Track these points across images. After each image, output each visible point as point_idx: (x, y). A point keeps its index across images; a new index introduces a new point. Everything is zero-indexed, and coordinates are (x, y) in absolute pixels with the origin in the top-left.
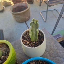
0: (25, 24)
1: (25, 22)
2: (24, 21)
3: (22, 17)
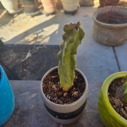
0: (112, 51)
1: (113, 47)
3: (112, 36)
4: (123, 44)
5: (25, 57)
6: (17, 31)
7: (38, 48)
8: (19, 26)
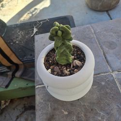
2: (106, 9)
4: (116, 7)
5: (33, 32)
6: (10, 15)
7: (41, 23)
8: (10, 9)
